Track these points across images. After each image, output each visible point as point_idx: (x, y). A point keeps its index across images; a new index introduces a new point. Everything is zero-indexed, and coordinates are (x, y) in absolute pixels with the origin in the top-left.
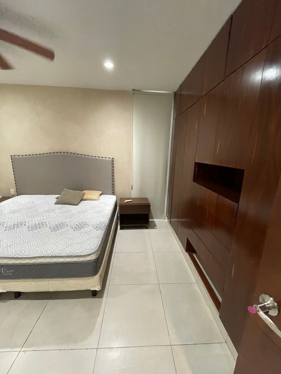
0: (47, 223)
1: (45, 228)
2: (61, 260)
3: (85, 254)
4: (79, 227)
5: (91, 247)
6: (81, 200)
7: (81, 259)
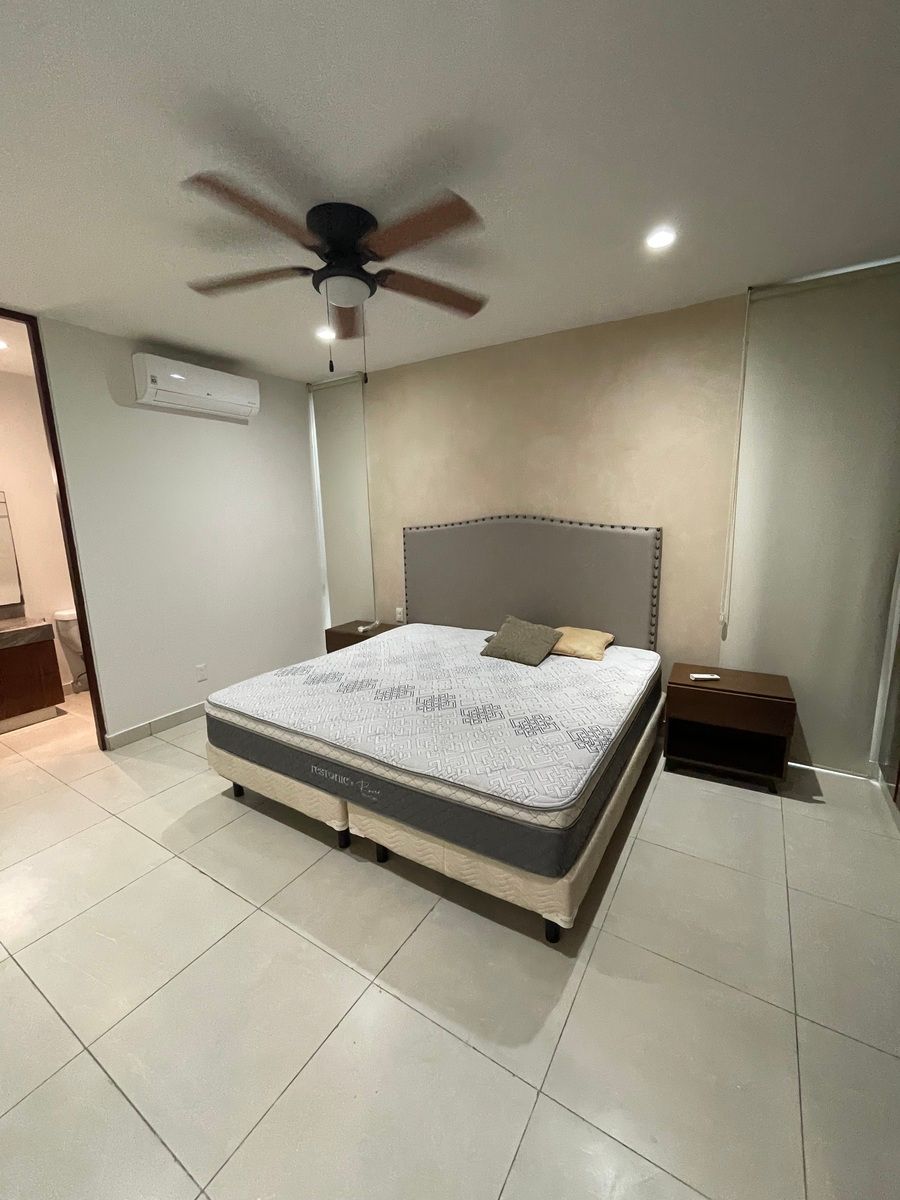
0: (458, 699)
1: (450, 711)
2: (475, 801)
3: (536, 804)
4: (532, 726)
5: (555, 790)
6: (549, 654)
7: (524, 816)
